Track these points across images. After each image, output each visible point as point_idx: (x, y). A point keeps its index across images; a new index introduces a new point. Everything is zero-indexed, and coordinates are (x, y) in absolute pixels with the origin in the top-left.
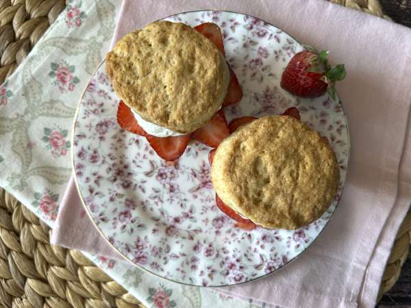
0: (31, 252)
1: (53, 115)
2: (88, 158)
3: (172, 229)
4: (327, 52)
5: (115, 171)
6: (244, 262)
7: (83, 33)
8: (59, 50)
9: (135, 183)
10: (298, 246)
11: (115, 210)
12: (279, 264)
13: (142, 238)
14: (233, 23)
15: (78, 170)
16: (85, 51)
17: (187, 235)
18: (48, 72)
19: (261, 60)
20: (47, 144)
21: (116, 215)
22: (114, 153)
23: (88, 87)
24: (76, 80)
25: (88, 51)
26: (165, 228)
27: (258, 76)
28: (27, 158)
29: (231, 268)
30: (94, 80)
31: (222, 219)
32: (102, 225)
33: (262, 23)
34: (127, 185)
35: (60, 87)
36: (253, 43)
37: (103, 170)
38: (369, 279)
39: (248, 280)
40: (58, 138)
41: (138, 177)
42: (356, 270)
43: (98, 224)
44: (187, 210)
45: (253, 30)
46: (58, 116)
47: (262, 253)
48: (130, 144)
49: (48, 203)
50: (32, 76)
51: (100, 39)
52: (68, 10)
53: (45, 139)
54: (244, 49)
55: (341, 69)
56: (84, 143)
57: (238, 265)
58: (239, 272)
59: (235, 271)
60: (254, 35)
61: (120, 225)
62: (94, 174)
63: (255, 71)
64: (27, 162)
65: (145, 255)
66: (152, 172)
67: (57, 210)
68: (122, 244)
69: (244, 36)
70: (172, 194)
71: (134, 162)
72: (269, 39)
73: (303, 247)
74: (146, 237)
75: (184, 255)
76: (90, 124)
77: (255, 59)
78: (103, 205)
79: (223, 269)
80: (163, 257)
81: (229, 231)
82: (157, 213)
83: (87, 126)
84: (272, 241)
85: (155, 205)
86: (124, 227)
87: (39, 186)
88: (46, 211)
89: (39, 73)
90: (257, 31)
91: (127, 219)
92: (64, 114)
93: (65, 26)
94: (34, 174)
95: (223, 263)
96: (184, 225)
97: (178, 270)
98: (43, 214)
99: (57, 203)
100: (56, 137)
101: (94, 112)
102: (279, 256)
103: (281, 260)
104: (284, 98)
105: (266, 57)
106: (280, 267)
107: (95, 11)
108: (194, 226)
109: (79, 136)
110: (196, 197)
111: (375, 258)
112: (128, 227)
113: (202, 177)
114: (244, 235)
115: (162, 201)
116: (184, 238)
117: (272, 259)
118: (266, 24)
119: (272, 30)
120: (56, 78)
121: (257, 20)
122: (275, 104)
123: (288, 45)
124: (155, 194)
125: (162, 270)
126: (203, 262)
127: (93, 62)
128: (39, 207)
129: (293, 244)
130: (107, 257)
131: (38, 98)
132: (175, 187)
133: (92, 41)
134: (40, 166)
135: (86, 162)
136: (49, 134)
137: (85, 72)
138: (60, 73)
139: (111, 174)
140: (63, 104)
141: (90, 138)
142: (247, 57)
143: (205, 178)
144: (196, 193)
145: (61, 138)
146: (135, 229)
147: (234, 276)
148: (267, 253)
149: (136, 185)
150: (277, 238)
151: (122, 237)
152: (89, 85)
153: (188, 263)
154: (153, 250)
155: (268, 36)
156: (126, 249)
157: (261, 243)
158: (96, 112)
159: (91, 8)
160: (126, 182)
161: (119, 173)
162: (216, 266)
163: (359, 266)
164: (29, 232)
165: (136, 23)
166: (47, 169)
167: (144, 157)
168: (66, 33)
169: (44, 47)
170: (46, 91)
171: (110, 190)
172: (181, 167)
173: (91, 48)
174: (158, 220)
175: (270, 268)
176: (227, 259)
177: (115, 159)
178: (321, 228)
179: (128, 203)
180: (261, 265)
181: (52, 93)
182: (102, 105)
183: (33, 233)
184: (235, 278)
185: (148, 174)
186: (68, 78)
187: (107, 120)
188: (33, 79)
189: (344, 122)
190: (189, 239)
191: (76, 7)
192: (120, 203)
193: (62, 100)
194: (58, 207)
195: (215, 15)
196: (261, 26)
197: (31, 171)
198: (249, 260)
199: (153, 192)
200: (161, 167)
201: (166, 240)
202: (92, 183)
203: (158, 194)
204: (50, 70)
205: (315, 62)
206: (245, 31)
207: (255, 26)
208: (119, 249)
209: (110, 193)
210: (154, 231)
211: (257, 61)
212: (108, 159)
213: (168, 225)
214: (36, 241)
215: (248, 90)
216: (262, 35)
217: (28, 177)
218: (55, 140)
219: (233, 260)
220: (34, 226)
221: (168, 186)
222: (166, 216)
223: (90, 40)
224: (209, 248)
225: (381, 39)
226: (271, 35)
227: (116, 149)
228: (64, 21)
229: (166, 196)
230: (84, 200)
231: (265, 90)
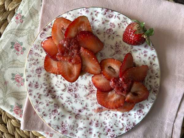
0: (13, 133)
1: (15, 67)
2: (34, 86)
3: (78, 115)
4: (144, 23)
5: (47, 91)
6: (115, 127)
7: (24, 25)
8: (14, 35)
9: (58, 95)
10: (140, 117)
11: (49, 110)
12: (131, 127)
13: (64, 122)
14: (96, 12)
15: (30, 93)
16: (26, 35)
17: (85, 117)
18: (10, 47)
19: (112, 29)
20: (14, 81)
21: (51, 112)
22: (46, 83)
23: (29, 52)
24: (24, 49)
25: (28, 34)
26: (75, 115)
27: (111, 37)
28: (5, 89)
29: (108, 131)
30: (32, 48)
31: (102, 108)
32: (45, 118)
33: (110, 11)
34: (54, 97)
35: (17, 53)
36: (107, 21)
37: (41, 91)
38: (175, 128)
39: (118, 136)
40: (19, 78)
41: (59, 92)
42: (168, 124)
43: (42, 117)
44: (84, 106)
45: (106, 15)
46: (17, 67)
47: (123, 123)
48: (53, 77)
49: (18, 110)
50: (2, 49)
51: (33, 28)
52: (16, 16)
53: (13, 79)
54: (103, 25)
55: (152, 30)
56: (30, 79)
57: (112, 129)
58: (112, 133)
60: (107, 17)
61: (53, 117)
62: (38, 94)
63: (109, 35)
64: (5, 91)
65: (67, 130)
66: (65, 89)
67: (22, 113)
68: (55, 125)
69: (102, 18)
70: (76, 98)
71: (56, 85)
72: (115, 18)
73: (142, 117)
74: (66, 121)
75: (85, 128)
76: (33, 70)
77: (109, 29)
78: (43, 108)
79: (105, 132)
80: (75, 129)
81: (106, 113)
82: (70, 109)
83: (31, 71)
84: (127, 116)
85: (69, 105)
86: (55, 117)
87: (12, 102)
88: (17, 113)
89: (6, 48)
90: (108, 15)
91: (56, 113)
92: (20, 66)
93: (15, 23)
94: (9, 96)
95: (105, 129)
96: (84, 113)
97: (83, 135)
98: (16, 115)
99: (22, 109)
100: (18, 77)
101: (34, 64)
102: (131, 123)
103: (132, 125)
104: (125, 46)
105: (114, 27)
106: (132, 128)
107: (29, 14)
108: (89, 113)
109: (28, 76)
110: (88, 99)
111: (177, 118)
112: (57, 117)
114: (113, 115)
115: (72, 103)
116: (84, 119)
117: (128, 125)
118: (112, 11)
119: (115, 13)
120: (14, 49)
121: (108, 10)
122: (121, 49)
123: (124, 20)
124: (68, 100)
125: (76, 136)
126: (95, 130)
127: (31, 39)
128: (13, 112)
129: (137, 116)
130: (48, 132)
131: (7, 60)
132: (77, 95)
133: (29, 29)
134: (11, 92)
135: (33, 88)
136: (13, 77)
137: (27, 44)
138: (16, 47)
139: (46, 92)
140: (19, 61)
141: (33, 76)
142: (105, 28)
143: (91, 89)
144: (88, 97)
145: (20, 78)
146: (60, 118)
147: (110, 135)
148: (125, 122)
149: (58, 96)
150: (129, 114)
151: (54, 122)
152: (30, 51)
153: (87, 132)
154: (70, 127)
155: (114, 17)
156: (57, 128)
157: (122, 117)
158: (35, 64)
159: (27, 13)
160: (53, 95)
161: (50, 91)
162: (101, 131)
163: (170, 122)
164: (11, 123)
165: (49, 18)
166: (15, 93)
167: (61, 82)
168: (16, 27)
169: (6, 35)
170: (10, 56)
171: (46, 100)
172: (79, 85)
173: (29, 32)
174: (71, 112)
175: (127, 129)
176: (106, 127)
177: (47, 85)
178: (150, 107)
179: (55, 106)
180: (123, 128)
181: (13, 56)
182: (37, 60)
183: (13, 124)
184: (111, 136)
185: (63, 90)
186: (20, 49)
187: (40, 67)
188: (3, 51)
189: (156, 55)
190: (87, 119)
191: (19, 13)
192: (52, 106)
193: (19, 59)
194: (23, 111)
195: (87, 10)
196: (110, 12)
197: (7, 95)
198: (117, 126)
199: (67, 99)
200: (69, 86)
201: (76, 121)
202: (37, 98)
203: (69, 99)
204: (11, 46)
205: (138, 28)
206: (102, 16)
207: (107, 13)
208: (54, 128)
209: (46, 102)
210: (70, 117)
211: (110, 30)
212: (43, 86)
213: (76, 114)
214: (15, 127)
215: (107, 44)
216: (111, 17)
217: (6, 98)
218: (18, 79)
219: (109, 127)
220: (13, 120)
221: (74, 95)
222: (74, 109)
223: (28, 29)
224: (97, 123)
225: (169, 11)
226: (115, 16)
227: (47, 80)
228: (14, 21)
229: (73, 100)
230: (34, 106)
231: (115, 43)
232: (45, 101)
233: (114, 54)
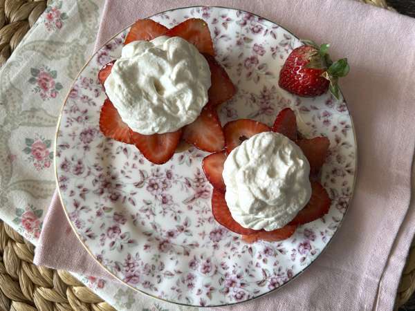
0: (15, 273)
1: (34, 125)
2: (72, 169)
3: (165, 244)
4: (328, 46)
5: (101, 183)
6: (246, 277)
7: (65, 35)
8: (39, 54)
9: (124, 195)
10: (304, 259)
11: (102, 226)
12: (284, 279)
13: (133, 255)
14: (225, 19)
15: (62, 183)
16: (67, 55)
17: (182, 250)
18: (28, 78)
19: (257, 58)
20: (29, 156)
21: (104, 231)
22: (101, 165)
23: (70, 94)
24: (59, 87)
25: (70, 55)
26: (158, 243)
27: (254, 75)
28: (7, 172)
29: (231, 285)
30: (77, 86)
31: (220, 232)
32: (89, 241)
33: (256, 18)
34: (115, 198)
35: (42, 95)
36: (248, 40)
37: (88, 182)
38: (383, 292)
39: (251, 297)
40: (41, 149)
41: (127, 188)
42: (368, 282)
43: (84, 241)
44: (181, 223)
45: (247, 26)
46: (40, 125)
47: (264, 268)
48: (118, 153)
49: (31, 220)
50: (10, 83)
51: (83, 41)
52: (48, 12)
53: (27, 150)
54: (238, 47)
55: (343, 63)
56: (67, 154)
57: (239, 281)
58: (240, 290)
59: (236, 289)
60: (248, 32)
61: (108, 241)
62: (79, 187)
63: (250, 70)
64: (7, 176)
65: (137, 274)
66: (142, 182)
67: (41, 227)
68: (111, 262)
69: (238, 33)
70: (165, 206)
71: (122, 172)
72: (265, 34)
73: (309, 260)
74: (137, 254)
75: (179, 272)
76: (74, 133)
77: (250, 57)
78: (89, 220)
79: (223, 286)
80: (156, 275)
81: (228, 245)
82: (148, 227)
83: (70, 135)
84: (276, 255)
85: (147, 218)
86: (113, 243)
87: (21, 202)
88: (29, 228)
89: (18, 80)
90: (252, 27)
91: (116, 235)
92: (46, 123)
93: (45, 29)
94: (15, 189)
95: (223, 280)
96: (179, 239)
97: (173, 289)
98: (26, 231)
99: (40, 220)
100: (38, 148)
101: (77, 120)
102: (284, 270)
103: (286, 275)
104: (283, 98)
105: (262, 55)
106: (285, 283)
107: (77, 11)
108: (190, 240)
109: (62, 146)
110: (191, 208)
111: (389, 268)
112: (118, 244)
113: (198, 186)
114: (245, 249)
115: (154, 214)
116: (179, 254)
117: (275, 274)
118: (261, 19)
119: (267, 25)
120: (37, 85)
121: (250, 16)
122: (274, 105)
123: (286, 41)
124: (146, 207)
125: (156, 290)
126: (200, 280)
127: (77, 66)
128: (21, 224)
129: (299, 257)
130: (95, 276)
131: (18, 106)
132: (168, 197)
133: (74, 44)
134: (22, 179)
135: (70, 174)
136: (30, 145)
137: (67, 77)
138: (41, 79)
139: (98, 186)
140: (45, 112)
141: (74, 147)
142: (241, 55)
143: (200, 187)
144: (192, 204)
145: (45, 149)
146: (125, 246)
147: (234, 294)
148: (270, 267)
149: (125, 197)
150: (281, 251)
151: (111, 255)
152: (71, 91)
153: (183, 282)
154: (146, 268)
155: (263, 32)
156: (116, 267)
157: (264, 256)
158: (80, 119)
159: (73, 8)
160: (115, 194)
161: (107, 184)
162: (214, 283)
163: (371, 278)
164: (13, 251)
165: (120, 23)
166: (29, 183)
167: (134, 166)
168: (46, 36)
169: (22, 52)
170: (26, 98)
171: (97, 204)
172: (174, 176)
173: (73, 51)
174: (150, 235)
175: (274, 284)
176: (226, 275)
177: (102, 169)
178: (328, 238)
179: (117, 217)
180: (264, 281)
181: (33, 100)
182: (86, 111)
183: (17, 252)
184: (236, 296)
185: (138, 185)
186: (49, 85)
187: (91, 128)
188: (12, 86)
189: (349, 122)
190: (185, 255)
191: (56, 8)
192: (109, 217)
193: (45, 108)
194: (42, 223)
195: (205, 11)
196: (256, 22)
197: (11, 185)
198: (251, 275)
199: (144, 204)
200: (151, 177)
201: (159, 256)
202: (77, 197)
203: (150, 206)
204: (31, 76)
205: (315, 58)
206: (238, 28)
207: (248, 22)
208: (109, 268)
209: (97, 207)
210: (146, 247)
211: (253, 59)
212: (94, 170)
213: (162, 240)
214: (21, 261)
215: (243, 91)
216: (257, 31)
217: (8, 192)
218: (38, 150)
219: (233, 277)
220: (18, 244)
221: (160, 197)
222: (158, 230)
223: (72, 43)
224: (206, 264)
225: (386, 31)
226: (267, 30)
227: (102, 159)
228: (43, 24)
229: (158, 208)
230: (69, 215)
231: (262, 90)
232: (95, 206)
233: (258, 114)
